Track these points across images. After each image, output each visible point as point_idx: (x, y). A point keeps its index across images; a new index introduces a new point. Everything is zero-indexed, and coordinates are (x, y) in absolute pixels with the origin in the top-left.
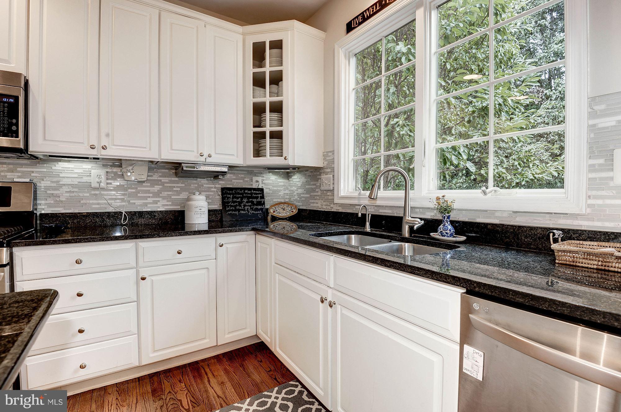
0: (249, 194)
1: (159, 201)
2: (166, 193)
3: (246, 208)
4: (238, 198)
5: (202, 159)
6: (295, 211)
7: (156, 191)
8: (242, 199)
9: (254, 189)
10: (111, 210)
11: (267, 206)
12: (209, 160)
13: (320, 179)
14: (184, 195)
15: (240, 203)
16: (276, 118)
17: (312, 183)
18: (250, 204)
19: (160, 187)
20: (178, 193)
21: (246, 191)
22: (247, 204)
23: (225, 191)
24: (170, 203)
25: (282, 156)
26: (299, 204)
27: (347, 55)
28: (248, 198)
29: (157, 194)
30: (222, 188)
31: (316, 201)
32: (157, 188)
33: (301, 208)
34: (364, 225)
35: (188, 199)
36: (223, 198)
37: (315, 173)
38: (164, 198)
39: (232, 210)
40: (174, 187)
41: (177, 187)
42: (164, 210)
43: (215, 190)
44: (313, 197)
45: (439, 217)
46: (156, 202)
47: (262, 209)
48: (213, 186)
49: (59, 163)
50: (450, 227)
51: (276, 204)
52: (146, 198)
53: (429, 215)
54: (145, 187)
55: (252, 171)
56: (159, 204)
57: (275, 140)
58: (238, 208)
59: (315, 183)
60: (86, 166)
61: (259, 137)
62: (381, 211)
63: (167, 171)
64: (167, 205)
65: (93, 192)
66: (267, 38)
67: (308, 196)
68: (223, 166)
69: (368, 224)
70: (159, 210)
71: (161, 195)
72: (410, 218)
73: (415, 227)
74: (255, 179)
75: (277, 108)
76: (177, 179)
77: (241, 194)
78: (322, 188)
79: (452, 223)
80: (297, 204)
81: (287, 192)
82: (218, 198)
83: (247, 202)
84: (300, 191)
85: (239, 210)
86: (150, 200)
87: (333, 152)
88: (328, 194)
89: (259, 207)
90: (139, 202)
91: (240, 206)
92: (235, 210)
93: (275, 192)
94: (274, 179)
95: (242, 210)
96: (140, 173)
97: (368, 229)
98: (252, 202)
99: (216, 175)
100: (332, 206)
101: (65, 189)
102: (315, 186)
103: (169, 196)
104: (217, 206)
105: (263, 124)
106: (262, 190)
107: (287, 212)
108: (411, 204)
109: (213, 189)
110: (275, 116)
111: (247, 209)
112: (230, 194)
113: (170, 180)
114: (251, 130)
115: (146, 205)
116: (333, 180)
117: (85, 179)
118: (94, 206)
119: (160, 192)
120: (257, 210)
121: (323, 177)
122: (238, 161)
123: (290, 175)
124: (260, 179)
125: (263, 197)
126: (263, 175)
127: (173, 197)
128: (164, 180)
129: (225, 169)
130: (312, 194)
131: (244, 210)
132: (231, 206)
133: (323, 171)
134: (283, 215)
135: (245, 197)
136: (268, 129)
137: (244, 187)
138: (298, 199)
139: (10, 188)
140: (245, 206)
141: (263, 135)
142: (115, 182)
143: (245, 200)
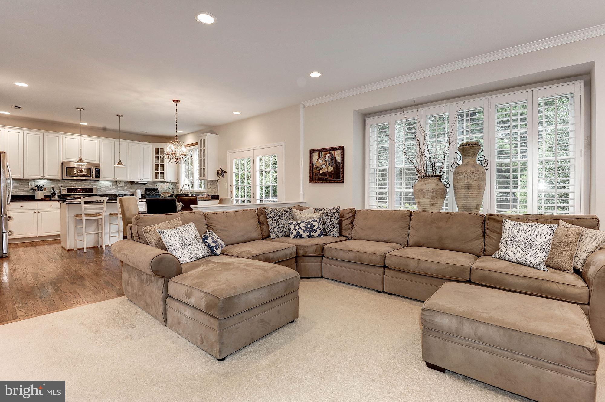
2: (128, 190)
3: (153, 194)
5: (141, 180)
8: (151, 191)
9: (155, 188)
10: (114, 194)
11: (160, 194)
12: (142, 180)
14: (133, 190)
21: (153, 189)
23: (146, 189)
24: (129, 192)
25: (164, 179)
29: (126, 190)
30: (145, 188)
32: (126, 188)
35: (135, 191)
36: (145, 191)
37: (175, 184)
41: (132, 188)
48: (142, 187)
52: (122, 191)
54: (123, 188)
55: (155, 183)
56: (126, 193)
57: (162, 174)
58: (150, 194)
59: (175, 186)
60: (107, 182)
61: (157, 174)
63: (128, 183)
65: (109, 189)
66: (159, 147)
67: (173, 190)
68: (146, 182)
72: (190, 194)
74: (156, 185)
77: (151, 189)
78: (176, 188)
82: (144, 190)
86: (124, 191)
87: (179, 178)
88: (178, 189)
90: (121, 192)
96: (122, 184)
98: (155, 192)
99: (144, 184)
101: (102, 188)
104: (144, 193)
105: (158, 170)
110: (162, 168)
112: (148, 190)
113: (129, 186)
114: (155, 171)
115: (123, 193)
117: (107, 186)
118: (109, 193)
119: (126, 189)
120: (157, 194)
121: (177, 185)
122: (151, 180)
125: (158, 191)
127: (130, 190)
131: (152, 194)
132: (148, 193)
133: (177, 183)
136: (160, 172)
137: (152, 187)
139: (92, 188)
140: (153, 193)
141: (158, 173)
142: (115, 187)
143: (153, 191)
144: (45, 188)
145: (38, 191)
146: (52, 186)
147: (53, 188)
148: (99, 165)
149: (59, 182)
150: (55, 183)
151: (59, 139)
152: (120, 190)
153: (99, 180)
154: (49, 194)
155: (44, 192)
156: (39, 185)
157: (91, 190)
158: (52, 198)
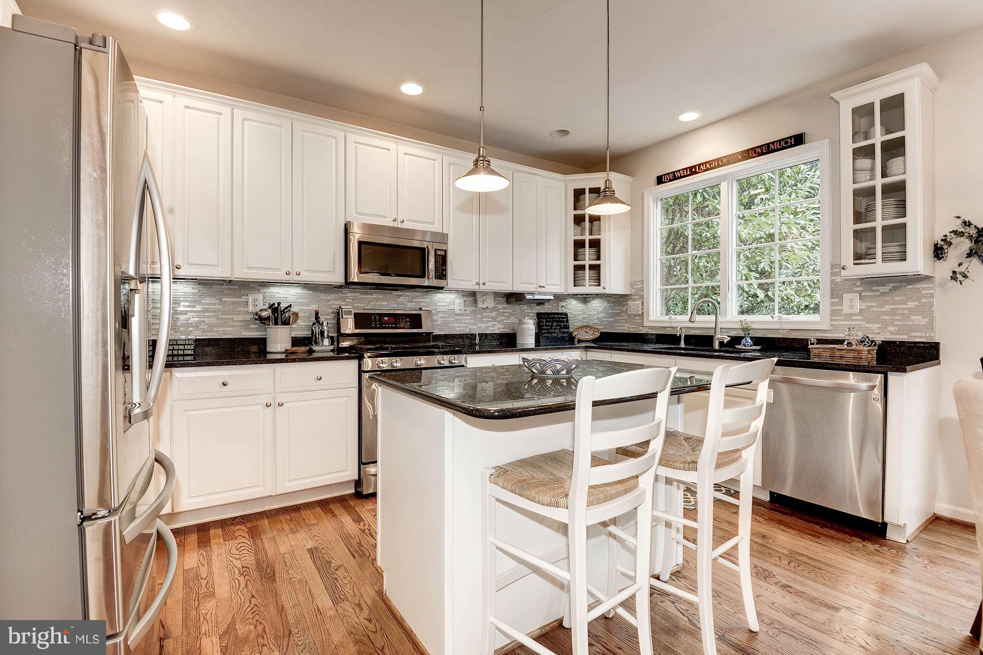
0: (557, 318)
1: (495, 325)
2: (500, 318)
3: (556, 331)
4: (549, 322)
5: (540, 290)
6: (597, 334)
7: (494, 316)
8: (552, 323)
9: (561, 314)
10: (467, 331)
11: (572, 330)
12: (543, 290)
13: (627, 304)
14: (513, 320)
15: (552, 326)
16: (593, 253)
17: (616, 308)
18: (559, 327)
19: (497, 312)
20: (508, 318)
21: (555, 316)
22: (556, 328)
23: (539, 315)
24: (503, 327)
25: (600, 286)
26: (600, 327)
27: (655, 199)
28: (557, 322)
29: (494, 319)
31: (623, 325)
32: (495, 313)
33: (602, 331)
34: (679, 343)
35: (520, 323)
36: (539, 322)
37: (620, 300)
38: (499, 322)
39: (546, 333)
40: (505, 312)
41: (508, 312)
42: (499, 332)
43: (532, 314)
44: (618, 321)
45: (742, 334)
46: (494, 326)
47: (567, 332)
48: (531, 311)
49: (437, 294)
50: (749, 341)
51: (580, 328)
52: (488, 322)
53: (733, 334)
54: (487, 312)
55: (567, 297)
56: (496, 327)
57: (594, 272)
58: (550, 330)
59: (620, 308)
60: (452, 296)
61: (579, 268)
62: (691, 331)
63: (501, 298)
64: (500, 328)
65: (456, 318)
66: (587, 186)
67: (613, 319)
68: (551, 294)
69: (682, 341)
70: (496, 332)
71: (497, 320)
72: (719, 336)
73: (725, 342)
74: (561, 304)
75: (596, 244)
76: (507, 306)
77: (551, 318)
78: (629, 313)
79: (751, 338)
80: (598, 327)
81: (585, 316)
83: (557, 326)
84: (601, 315)
85: (551, 333)
86: (490, 324)
87: (642, 282)
88: (636, 318)
89: (566, 330)
90: (483, 326)
91: (552, 329)
92: (548, 333)
93: (575, 315)
94: (575, 304)
95: (553, 333)
96: (490, 303)
97: (683, 345)
98: (560, 326)
99: (540, 303)
100: (641, 328)
101: (440, 315)
102: (620, 311)
103: (502, 320)
105: (582, 258)
106: (566, 314)
107: (590, 336)
108: (720, 326)
109: (531, 314)
110: (593, 250)
111: (557, 333)
112: (543, 318)
114: (572, 263)
115: (487, 327)
116: (643, 306)
117: (452, 307)
118: (457, 329)
119: (496, 317)
120: (564, 333)
121: (630, 303)
122: (560, 290)
123: (587, 299)
124: (564, 304)
125: (567, 321)
126: (567, 301)
127: (504, 321)
128: (500, 306)
129: (552, 297)
130: (616, 318)
131: (555, 333)
132: (545, 329)
133: (629, 298)
134: (587, 337)
135: (554, 321)
136: (587, 263)
137: (553, 312)
138: (599, 322)
139: (420, 315)
140: (555, 329)
141: (582, 268)
142: (470, 309)
143: (555, 324)
144: (296, 315)
145: (276, 324)
146: (314, 307)
147: (317, 313)
148: (443, 238)
149: (332, 296)
150: (323, 296)
151: (337, 144)
152: (481, 320)
153: (442, 288)
154: (306, 333)
155: (293, 326)
156: (279, 304)
157: (415, 320)
158: (315, 348)
